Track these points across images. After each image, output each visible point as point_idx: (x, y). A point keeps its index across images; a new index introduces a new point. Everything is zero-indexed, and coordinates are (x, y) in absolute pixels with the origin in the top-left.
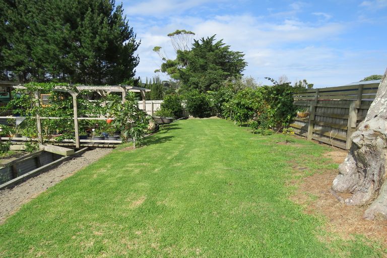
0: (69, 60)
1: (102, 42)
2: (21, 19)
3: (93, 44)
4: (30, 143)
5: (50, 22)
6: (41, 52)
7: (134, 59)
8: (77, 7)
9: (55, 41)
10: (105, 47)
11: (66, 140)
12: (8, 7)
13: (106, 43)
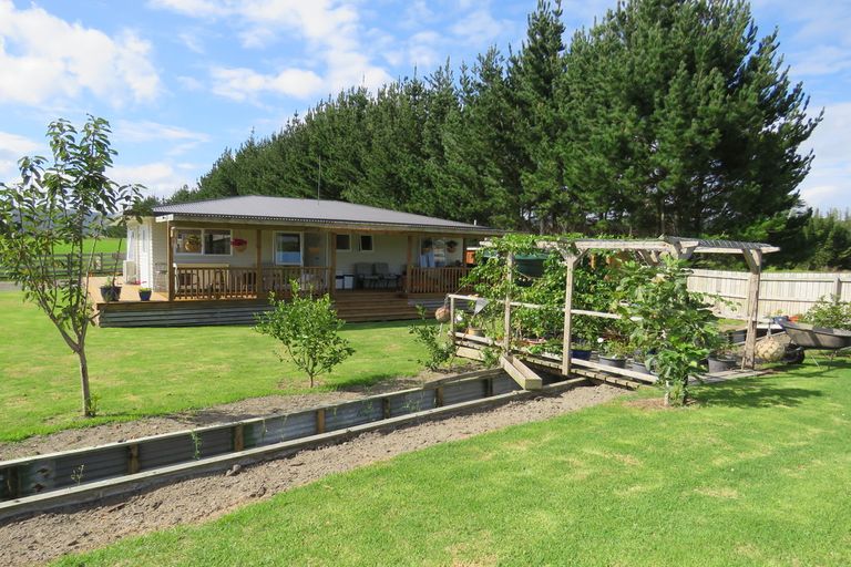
0: (625, 182)
1: (705, 133)
2: (556, 115)
3: (683, 140)
4: (491, 349)
5: (601, 110)
6: (576, 171)
7: (799, 164)
8: (658, 67)
9: (602, 146)
10: (711, 143)
11: (547, 355)
12: (538, 99)
13: (716, 133)
